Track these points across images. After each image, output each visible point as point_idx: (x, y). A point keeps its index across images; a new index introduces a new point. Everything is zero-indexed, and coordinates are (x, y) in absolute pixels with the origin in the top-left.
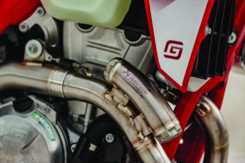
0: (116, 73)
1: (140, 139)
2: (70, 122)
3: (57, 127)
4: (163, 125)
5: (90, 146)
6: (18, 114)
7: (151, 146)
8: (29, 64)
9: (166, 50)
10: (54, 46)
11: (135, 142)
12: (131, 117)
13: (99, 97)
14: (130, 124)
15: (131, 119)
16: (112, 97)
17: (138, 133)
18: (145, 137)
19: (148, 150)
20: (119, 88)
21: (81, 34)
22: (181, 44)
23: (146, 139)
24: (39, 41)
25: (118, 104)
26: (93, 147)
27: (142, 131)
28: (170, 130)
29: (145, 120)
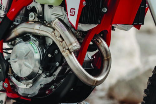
0: (55, 23)
1: (64, 51)
2: (46, 47)
3: (39, 48)
4: (71, 44)
5: (48, 55)
6: (24, 42)
7: (69, 54)
8: (30, 22)
9: (70, 13)
10: (41, 15)
11: (63, 52)
12: (61, 42)
13: (50, 34)
14: (61, 45)
15: (61, 43)
16: (55, 33)
17: (64, 48)
18: (66, 50)
19: (68, 55)
20: (56, 30)
21: (49, 10)
22: (74, 9)
23: (67, 51)
24: (34, 13)
25: (56, 36)
26: (50, 56)
27: (65, 48)
28: (74, 46)
29: (65, 42)
